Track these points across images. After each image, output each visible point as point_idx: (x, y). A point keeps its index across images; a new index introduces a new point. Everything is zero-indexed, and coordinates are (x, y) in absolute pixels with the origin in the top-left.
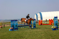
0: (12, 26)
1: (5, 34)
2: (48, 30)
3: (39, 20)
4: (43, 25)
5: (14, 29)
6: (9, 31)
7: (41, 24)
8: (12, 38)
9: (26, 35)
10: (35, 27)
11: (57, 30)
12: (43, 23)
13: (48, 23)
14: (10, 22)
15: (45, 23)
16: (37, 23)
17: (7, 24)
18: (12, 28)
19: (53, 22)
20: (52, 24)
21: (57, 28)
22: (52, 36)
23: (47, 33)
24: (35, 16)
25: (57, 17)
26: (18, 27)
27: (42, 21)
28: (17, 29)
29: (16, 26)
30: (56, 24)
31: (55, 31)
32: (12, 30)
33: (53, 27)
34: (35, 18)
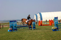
0: (11, 27)
1: (4, 35)
2: (48, 31)
3: (39, 20)
4: (43, 25)
5: (13, 29)
6: (7, 32)
7: (41, 25)
8: (11, 39)
9: (26, 36)
10: (35, 28)
11: (57, 31)
12: (43, 23)
13: (48, 23)
14: (9, 23)
15: (45, 24)
16: (37, 23)
17: (6, 24)
18: (11, 28)
19: (53, 22)
20: (52, 25)
21: (58, 28)
22: (52, 37)
23: (47, 34)
24: (35, 16)
25: (57, 18)
26: (17, 28)
27: (41, 21)
28: (16, 30)
29: (15, 27)
30: (57, 25)
31: (55, 32)
32: (11, 30)
33: (53, 28)
34: (35, 18)
